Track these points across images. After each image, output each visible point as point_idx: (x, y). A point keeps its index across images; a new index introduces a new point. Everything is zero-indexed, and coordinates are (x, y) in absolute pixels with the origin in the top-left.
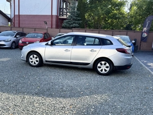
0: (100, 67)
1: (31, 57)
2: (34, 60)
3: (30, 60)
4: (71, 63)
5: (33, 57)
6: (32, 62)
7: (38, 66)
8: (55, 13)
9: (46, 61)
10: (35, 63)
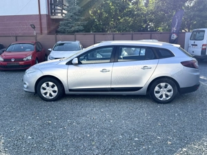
0: (158, 92)
1: (44, 85)
2: (49, 90)
3: (43, 91)
4: (113, 89)
5: (48, 85)
6: (46, 94)
7: (56, 99)
8: (44, 11)
9: (70, 90)
10: (51, 95)
